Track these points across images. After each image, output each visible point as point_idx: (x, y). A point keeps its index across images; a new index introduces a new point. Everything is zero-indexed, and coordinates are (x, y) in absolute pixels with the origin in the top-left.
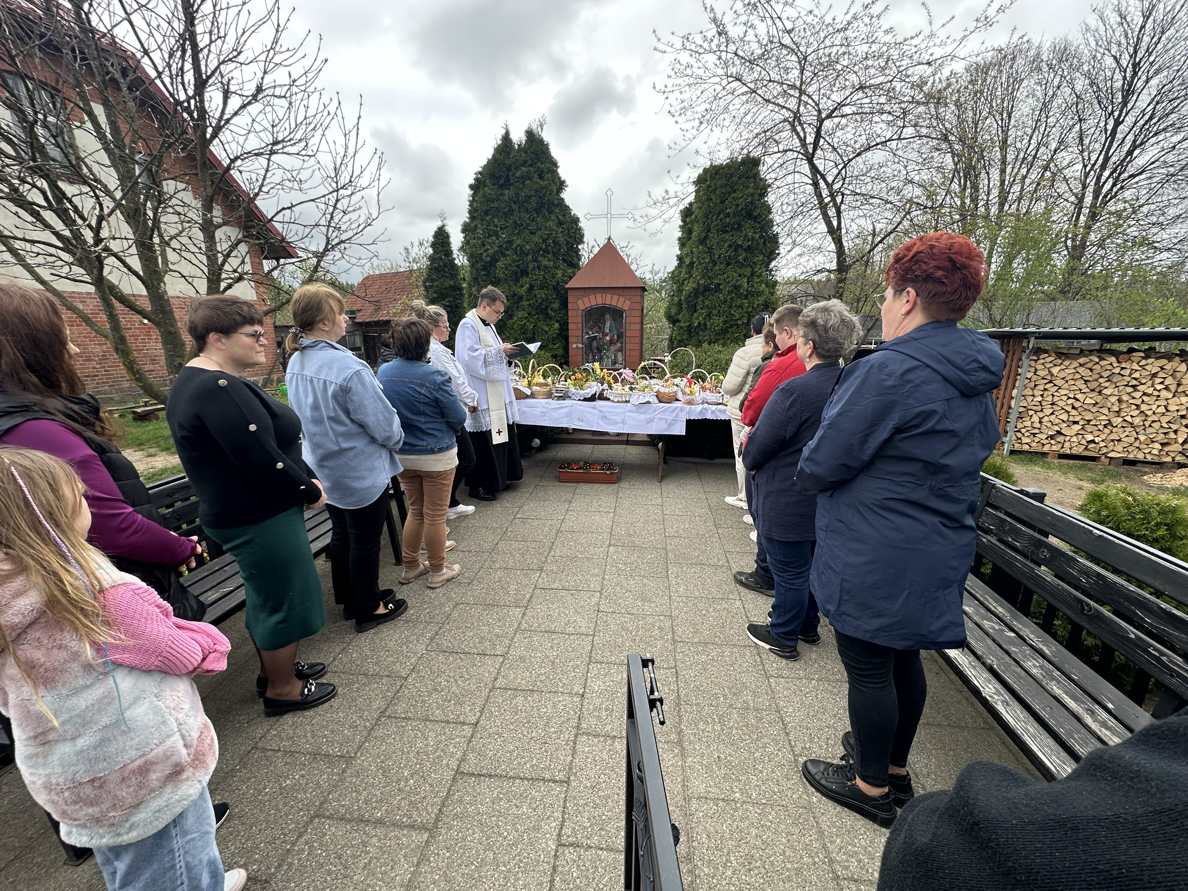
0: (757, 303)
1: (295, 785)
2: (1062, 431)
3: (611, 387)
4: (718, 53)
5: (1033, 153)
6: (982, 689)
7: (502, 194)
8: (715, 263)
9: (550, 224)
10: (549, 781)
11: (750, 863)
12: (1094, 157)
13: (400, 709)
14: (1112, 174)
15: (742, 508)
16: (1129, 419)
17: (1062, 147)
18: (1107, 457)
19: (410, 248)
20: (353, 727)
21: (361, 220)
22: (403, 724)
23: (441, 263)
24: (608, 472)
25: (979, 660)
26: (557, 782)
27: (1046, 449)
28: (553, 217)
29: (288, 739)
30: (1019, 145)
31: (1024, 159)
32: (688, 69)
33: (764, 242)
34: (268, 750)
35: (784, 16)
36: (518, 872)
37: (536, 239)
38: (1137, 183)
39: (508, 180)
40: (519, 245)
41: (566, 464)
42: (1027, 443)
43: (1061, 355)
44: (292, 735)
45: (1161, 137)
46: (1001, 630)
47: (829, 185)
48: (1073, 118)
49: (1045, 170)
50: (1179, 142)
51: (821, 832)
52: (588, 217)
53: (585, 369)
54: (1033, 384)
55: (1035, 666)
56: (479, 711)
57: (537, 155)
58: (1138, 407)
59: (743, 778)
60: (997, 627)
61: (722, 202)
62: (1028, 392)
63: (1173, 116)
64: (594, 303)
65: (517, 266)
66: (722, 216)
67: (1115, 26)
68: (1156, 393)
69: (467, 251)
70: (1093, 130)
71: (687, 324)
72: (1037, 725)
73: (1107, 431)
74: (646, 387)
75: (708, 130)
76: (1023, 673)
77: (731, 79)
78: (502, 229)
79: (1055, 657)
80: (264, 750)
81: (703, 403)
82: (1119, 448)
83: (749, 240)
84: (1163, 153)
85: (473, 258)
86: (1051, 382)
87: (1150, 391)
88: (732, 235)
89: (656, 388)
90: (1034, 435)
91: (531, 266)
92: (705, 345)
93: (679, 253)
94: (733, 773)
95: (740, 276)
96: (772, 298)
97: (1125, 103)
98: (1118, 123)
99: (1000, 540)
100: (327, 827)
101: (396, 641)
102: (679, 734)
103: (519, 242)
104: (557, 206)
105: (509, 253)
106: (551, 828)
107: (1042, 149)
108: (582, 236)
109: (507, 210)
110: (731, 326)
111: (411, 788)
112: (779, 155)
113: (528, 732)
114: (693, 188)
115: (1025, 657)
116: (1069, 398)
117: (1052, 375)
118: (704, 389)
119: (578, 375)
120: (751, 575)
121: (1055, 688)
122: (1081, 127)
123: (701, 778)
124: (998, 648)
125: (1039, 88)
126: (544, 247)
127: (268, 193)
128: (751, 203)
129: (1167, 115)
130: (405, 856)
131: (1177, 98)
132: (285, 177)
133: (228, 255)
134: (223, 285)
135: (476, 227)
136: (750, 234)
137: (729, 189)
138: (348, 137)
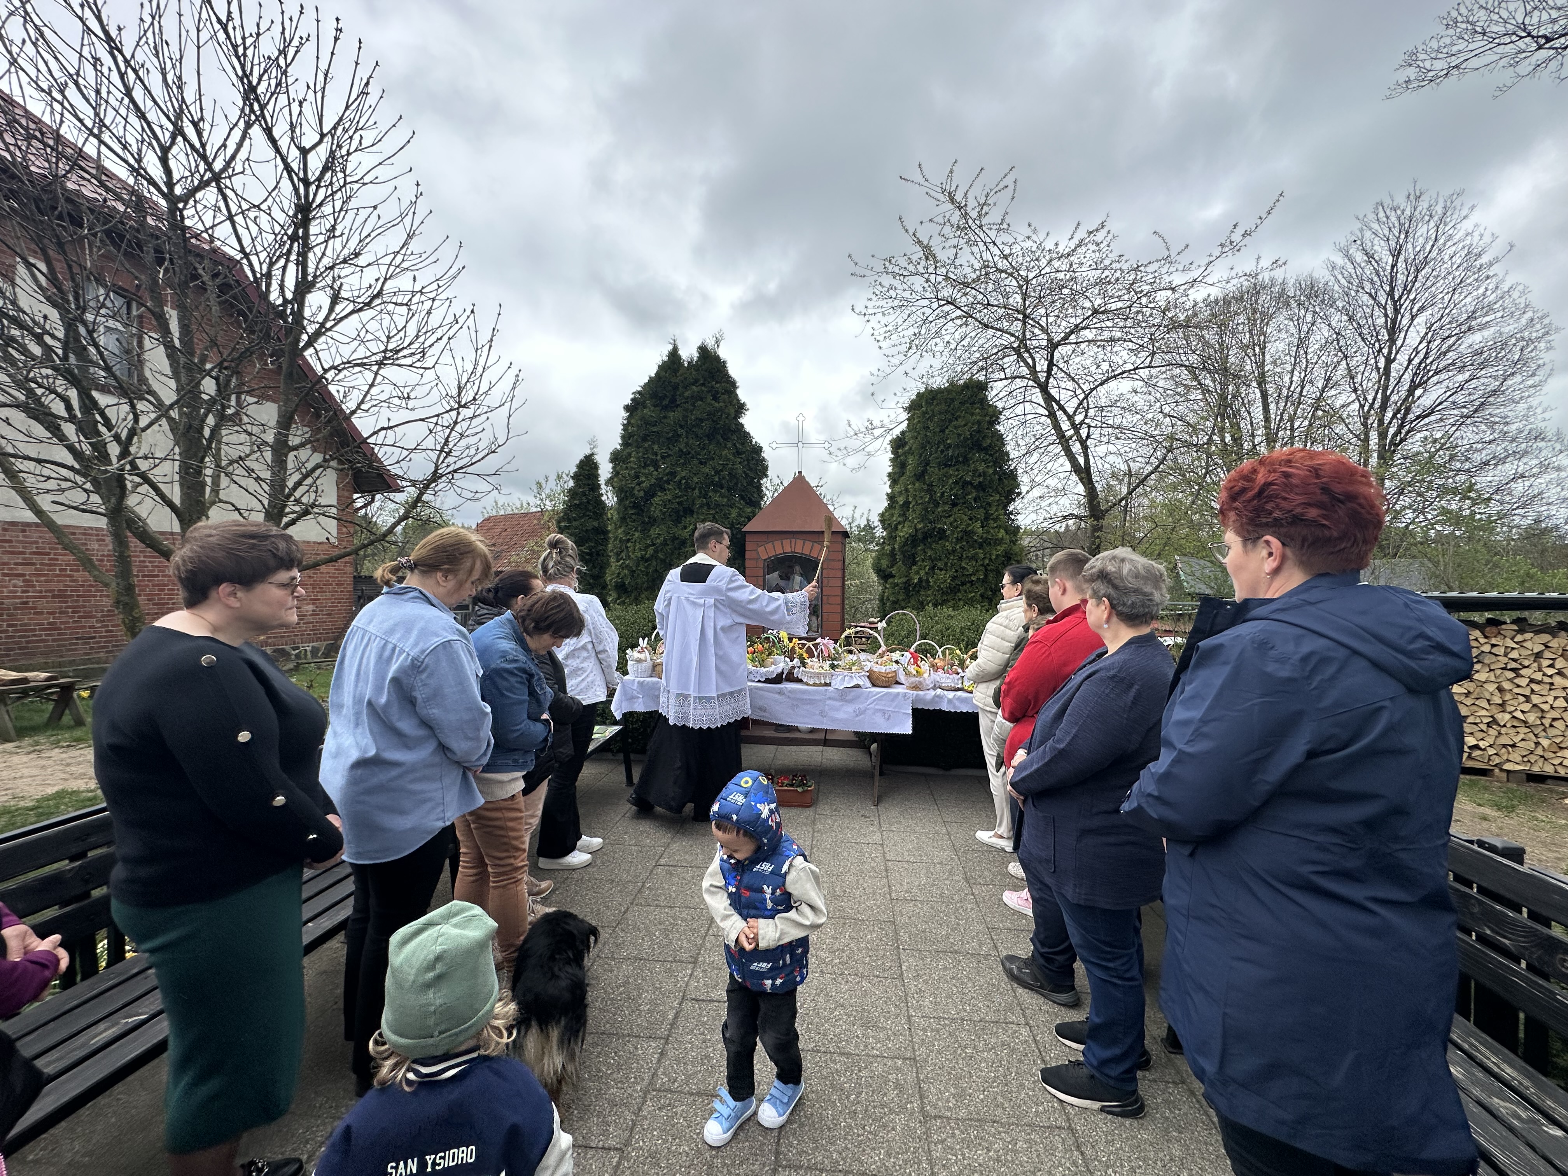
0: (995, 553)
3: (804, 664)
4: (926, 276)
5: (1298, 390)
7: (665, 417)
8: (937, 505)
9: (725, 452)
12: (1370, 398)
14: (1394, 416)
15: (1003, 850)
16: (1518, 714)
17: (1331, 385)
18: (1502, 770)
19: (543, 482)
21: (482, 446)
23: (584, 500)
24: (800, 790)
28: (729, 445)
30: (1279, 382)
31: (1288, 397)
32: (891, 292)
33: (1000, 479)
35: (999, 242)
37: (706, 470)
38: (1427, 425)
39: (673, 400)
40: (684, 478)
45: (1443, 376)
46: (1533, 1121)
47: (1070, 418)
48: (1336, 355)
50: (1467, 382)
52: (774, 445)
53: (767, 638)
57: (711, 373)
58: (1528, 699)
61: (942, 431)
63: (1451, 354)
64: (779, 551)
65: (679, 503)
66: (942, 447)
67: (1363, 265)
68: (1547, 680)
69: (615, 484)
70: (1362, 368)
71: (904, 580)
73: (1493, 732)
74: (854, 664)
75: (917, 355)
77: (942, 303)
78: (663, 457)
81: (934, 688)
82: (1516, 756)
83: (980, 476)
84: (1449, 393)
85: (622, 493)
87: (1538, 676)
88: (958, 470)
89: (868, 666)
91: (698, 502)
92: (930, 608)
93: (889, 491)
95: (971, 519)
96: (1014, 547)
97: (1392, 341)
98: (1389, 361)
103: (684, 474)
104: (734, 432)
105: (671, 486)
107: (1308, 387)
108: (766, 468)
109: (671, 435)
110: (963, 584)
112: (1005, 382)
114: (904, 416)
118: (936, 668)
119: (758, 646)
120: (1026, 963)
122: (1348, 364)
125: (1291, 323)
126: (717, 479)
127: (367, 411)
128: (979, 431)
129: (1445, 354)
131: (1450, 336)
132: (394, 394)
133: (299, 484)
134: (285, 520)
135: (630, 455)
136: (981, 469)
137: (949, 416)
138: (479, 352)
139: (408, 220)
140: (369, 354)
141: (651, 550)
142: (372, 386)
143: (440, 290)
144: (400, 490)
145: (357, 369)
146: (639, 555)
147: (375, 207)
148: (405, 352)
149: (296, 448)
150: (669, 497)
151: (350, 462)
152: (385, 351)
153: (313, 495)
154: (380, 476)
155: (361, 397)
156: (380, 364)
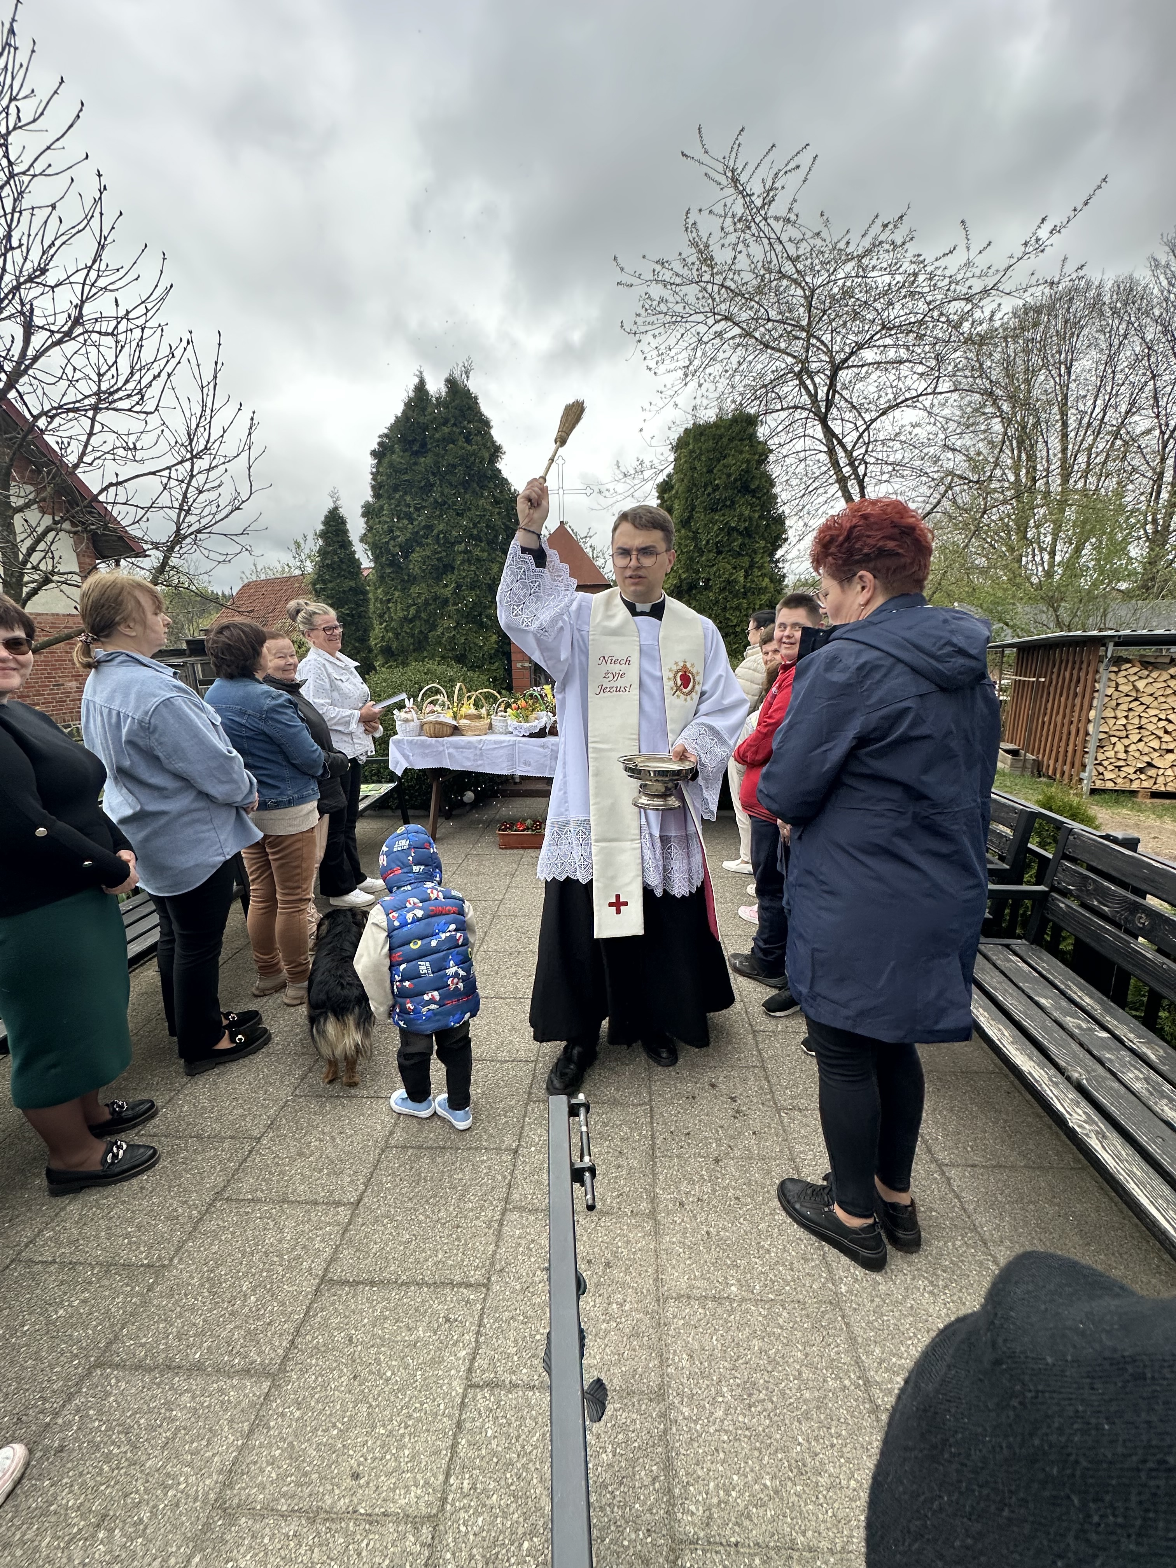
1: (71, 1317)
2: (1154, 763)
4: (702, 283)
5: (1100, 417)
6: (1067, 1116)
7: (415, 464)
8: (701, 552)
9: (482, 502)
10: (460, 1285)
11: (750, 1395)
12: (1172, 422)
13: (246, 1186)
17: (1134, 410)
19: (302, 542)
20: (173, 1218)
21: (223, 503)
22: (249, 1210)
23: (336, 559)
25: (1063, 1074)
26: (471, 1286)
27: (1135, 786)
28: (487, 493)
29: (70, 1243)
30: (1081, 407)
31: (1089, 424)
32: (662, 305)
33: (767, 524)
34: (37, 1263)
35: (784, 238)
36: (403, 1436)
37: (464, 522)
39: (424, 445)
40: (441, 532)
41: (510, 824)
42: (1111, 779)
43: (1146, 664)
44: (76, 1237)
46: (1090, 1029)
47: (849, 454)
48: (1144, 374)
49: (1116, 438)
51: (852, 1339)
53: (531, 695)
54: (1114, 703)
55: (1137, 1078)
56: (364, 1183)
57: (461, 410)
59: (742, 1263)
60: (1084, 1026)
61: (710, 471)
62: (1109, 713)
65: (438, 560)
66: (710, 489)
69: (371, 540)
70: (1169, 388)
72: (1143, 1164)
76: (1123, 1090)
77: (718, 318)
78: (417, 509)
79: (1164, 1064)
80: (31, 1262)
83: (745, 521)
85: (378, 550)
86: (1136, 699)
88: (724, 515)
90: (1119, 768)
94: (728, 1256)
95: (735, 568)
99: (1083, 905)
100: (113, 1381)
101: (250, 1084)
102: (652, 1202)
103: (441, 527)
104: (491, 478)
105: (429, 541)
106: (458, 1359)
107: (1110, 412)
109: (423, 484)
111: (250, 1310)
112: (784, 413)
113: (433, 1212)
114: (672, 456)
115: (1124, 1066)
116: (1160, 719)
117: (1137, 691)
119: (521, 703)
120: (747, 957)
121: (1166, 1108)
122: (1155, 385)
123: (682, 1265)
124: (1088, 1056)
125: (1102, 337)
127: (91, 464)
128: (747, 471)
130: (231, 1421)
132: (118, 444)
133: (32, 550)
134: (25, 590)
135: (382, 508)
136: (747, 513)
137: (717, 455)
138: (205, 390)
139: (95, 223)
140: (80, 397)
141: (412, 610)
142: (91, 434)
143: (149, 314)
144: (143, 554)
145: (71, 415)
146: (401, 615)
147: (54, 207)
148: (121, 394)
149: (20, 510)
150: (428, 553)
151: (83, 524)
152: (98, 393)
153: (50, 561)
154: (121, 538)
155: (81, 448)
156: (96, 409)
